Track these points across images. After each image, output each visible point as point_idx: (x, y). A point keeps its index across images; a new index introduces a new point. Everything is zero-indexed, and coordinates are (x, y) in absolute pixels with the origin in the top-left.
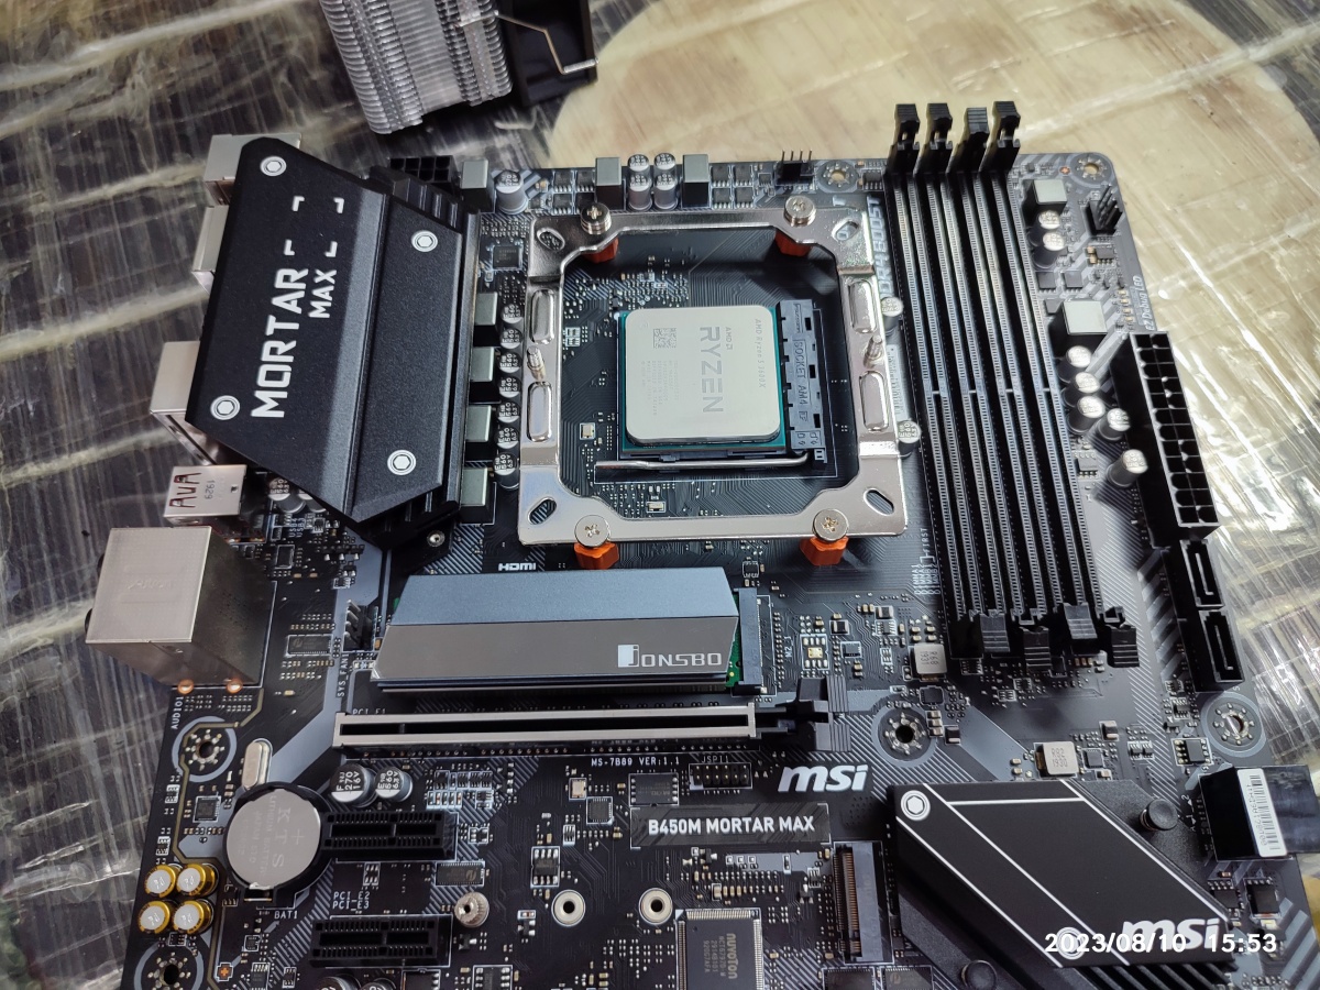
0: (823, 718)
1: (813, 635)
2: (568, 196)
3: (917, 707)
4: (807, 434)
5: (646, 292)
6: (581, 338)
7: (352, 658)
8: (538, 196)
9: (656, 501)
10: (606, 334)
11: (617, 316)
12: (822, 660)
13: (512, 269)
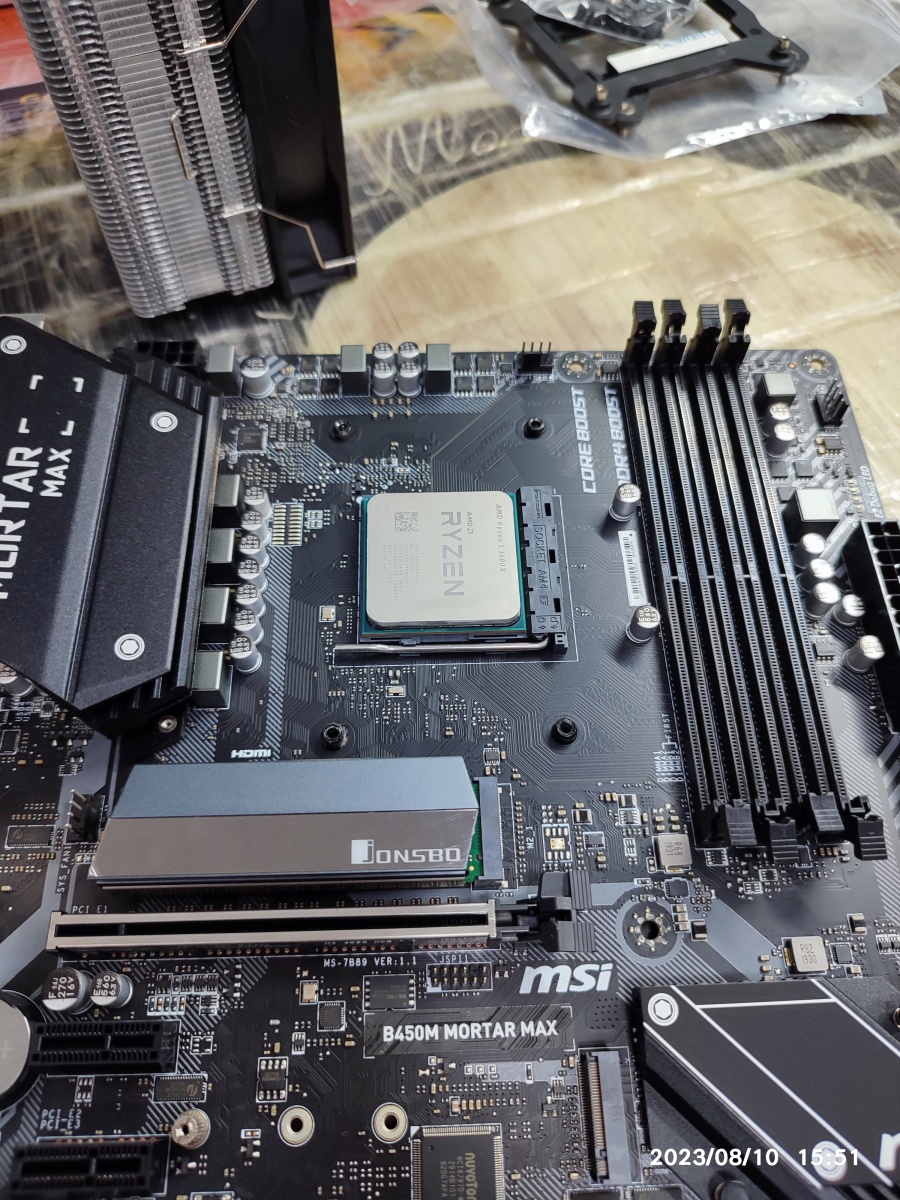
0: (565, 915)
1: (555, 825)
2: (313, 382)
3: (662, 902)
4: (548, 619)
5: (389, 476)
6: (324, 521)
7: (75, 850)
8: (284, 381)
9: (396, 685)
10: (348, 517)
11: (359, 500)
12: (564, 851)
13: (256, 452)
